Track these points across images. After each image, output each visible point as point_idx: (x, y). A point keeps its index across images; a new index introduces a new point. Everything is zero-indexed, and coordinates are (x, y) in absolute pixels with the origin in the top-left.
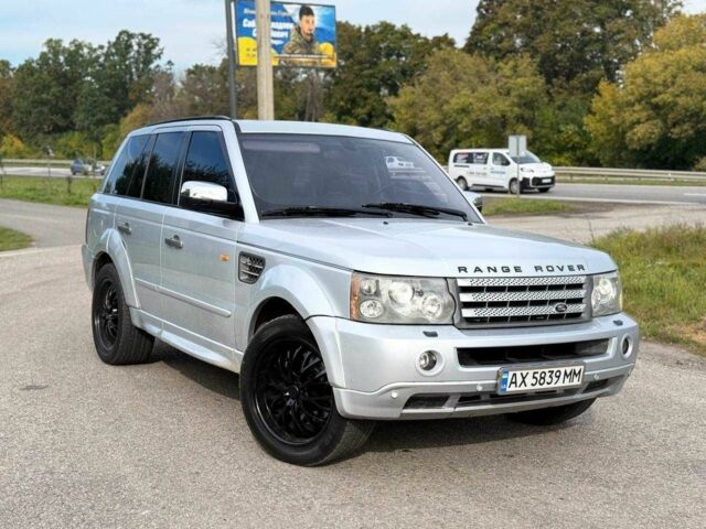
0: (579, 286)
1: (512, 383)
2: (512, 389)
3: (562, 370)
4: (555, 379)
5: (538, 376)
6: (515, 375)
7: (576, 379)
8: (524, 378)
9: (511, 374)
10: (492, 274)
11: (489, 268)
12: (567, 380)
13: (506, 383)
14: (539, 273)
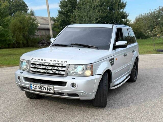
0: (64, 67)
1: (33, 87)
2: (33, 89)
3: (46, 87)
4: (45, 89)
5: (40, 87)
6: (33, 85)
7: (51, 90)
8: (36, 87)
9: (32, 85)
10: (38, 61)
11: (38, 59)
12: (49, 90)
13: (32, 87)
14: (51, 62)
